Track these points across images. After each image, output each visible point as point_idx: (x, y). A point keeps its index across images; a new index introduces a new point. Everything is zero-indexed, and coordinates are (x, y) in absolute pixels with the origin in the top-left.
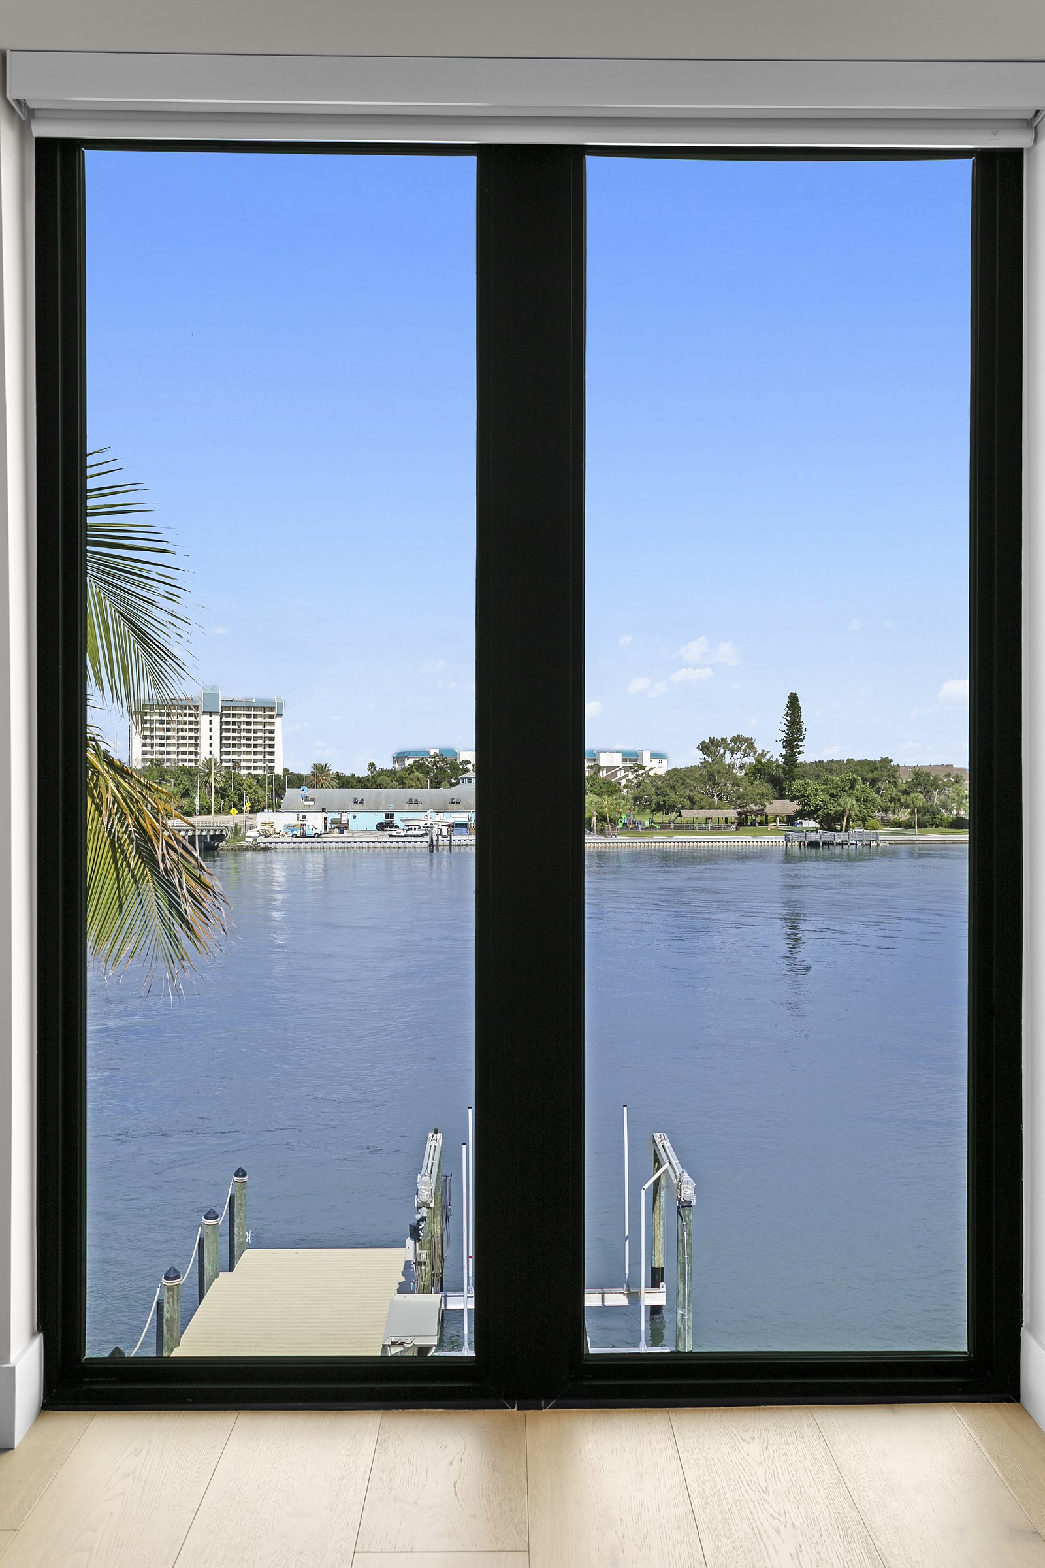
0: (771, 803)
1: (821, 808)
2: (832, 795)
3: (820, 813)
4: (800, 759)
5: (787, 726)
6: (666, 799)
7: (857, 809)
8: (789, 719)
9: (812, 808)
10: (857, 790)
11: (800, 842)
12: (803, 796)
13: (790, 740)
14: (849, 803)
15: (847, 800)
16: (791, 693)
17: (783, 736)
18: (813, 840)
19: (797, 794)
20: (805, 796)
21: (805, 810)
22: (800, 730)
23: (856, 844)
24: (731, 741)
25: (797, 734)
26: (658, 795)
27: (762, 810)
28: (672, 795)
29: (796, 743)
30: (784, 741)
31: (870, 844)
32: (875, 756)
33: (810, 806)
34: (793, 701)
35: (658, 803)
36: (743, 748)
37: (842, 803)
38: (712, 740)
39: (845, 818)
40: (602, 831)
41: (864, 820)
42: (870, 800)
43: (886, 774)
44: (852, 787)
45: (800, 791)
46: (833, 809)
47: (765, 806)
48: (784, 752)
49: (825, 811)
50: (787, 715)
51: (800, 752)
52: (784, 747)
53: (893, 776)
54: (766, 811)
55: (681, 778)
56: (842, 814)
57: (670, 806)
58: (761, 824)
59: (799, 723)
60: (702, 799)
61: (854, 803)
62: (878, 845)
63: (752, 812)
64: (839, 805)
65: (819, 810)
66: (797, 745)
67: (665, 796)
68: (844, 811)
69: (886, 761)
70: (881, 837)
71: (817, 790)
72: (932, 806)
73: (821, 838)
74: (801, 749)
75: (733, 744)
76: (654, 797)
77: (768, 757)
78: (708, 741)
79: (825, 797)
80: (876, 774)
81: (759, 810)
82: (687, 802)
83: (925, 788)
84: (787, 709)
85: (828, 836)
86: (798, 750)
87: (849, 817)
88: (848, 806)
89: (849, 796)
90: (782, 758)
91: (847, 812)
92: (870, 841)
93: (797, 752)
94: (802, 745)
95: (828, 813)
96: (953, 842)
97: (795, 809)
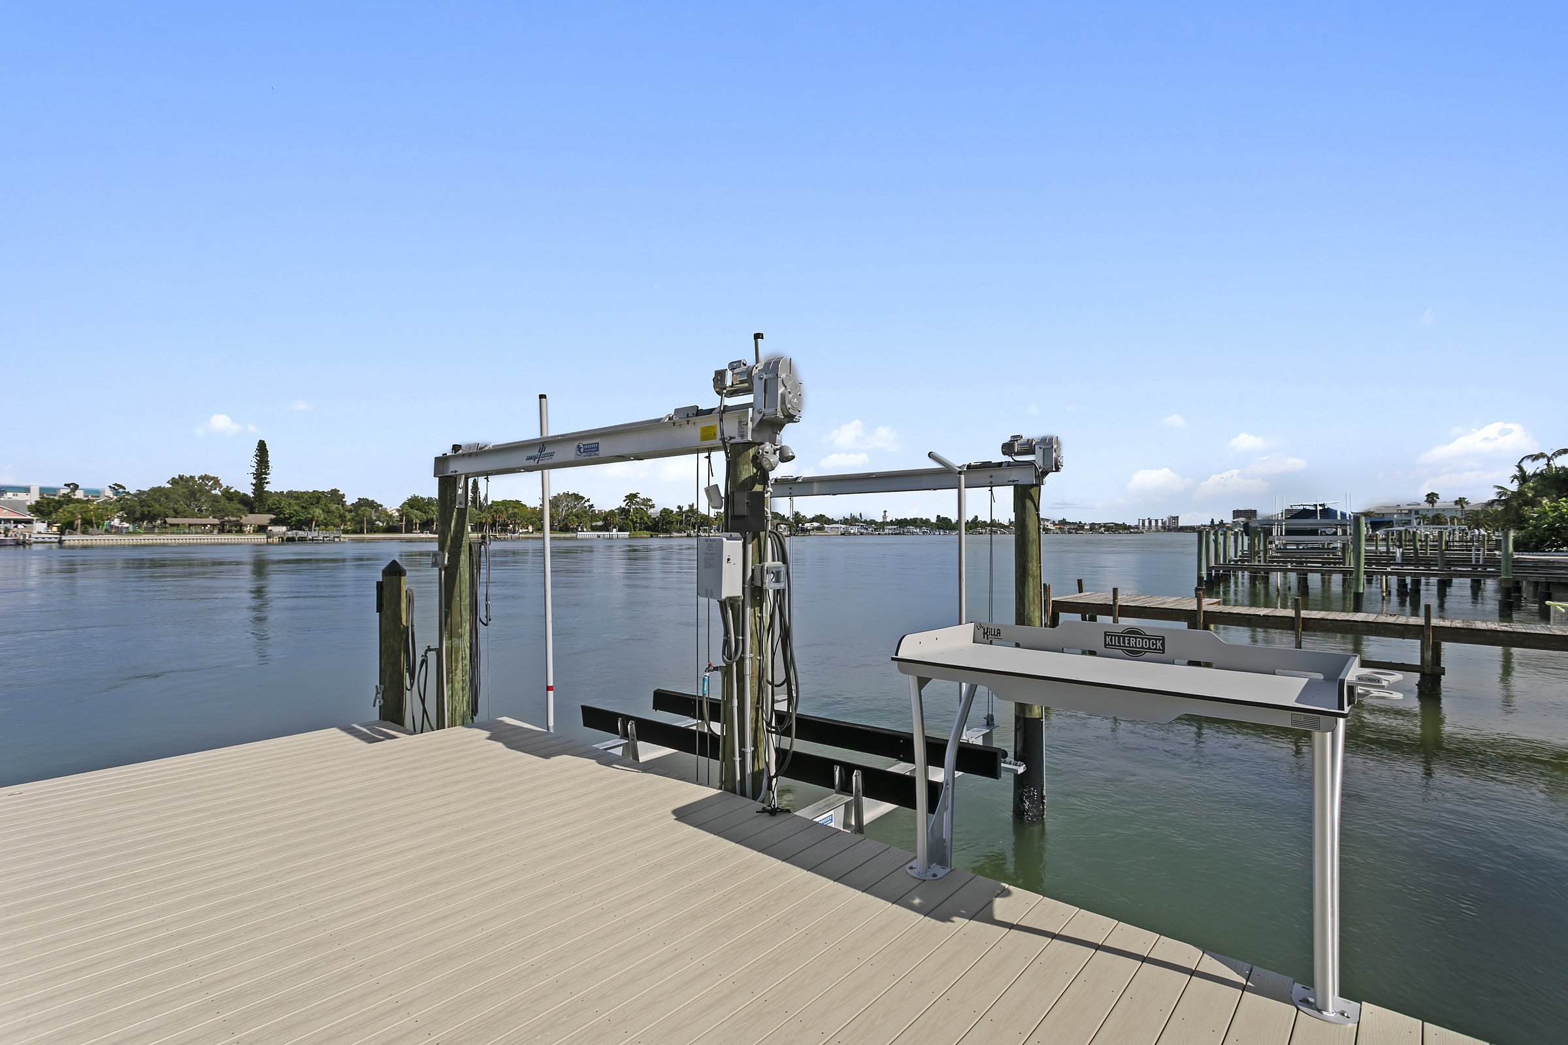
0: (246, 516)
1: (289, 517)
2: (302, 507)
3: (294, 519)
4: (268, 488)
5: (256, 463)
6: (151, 509)
7: (322, 517)
8: (258, 458)
9: (286, 516)
10: (321, 504)
11: (279, 538)
12: (278, 508)
13: (259, 474)
14: (318, 512)
15: (315, 510)
16: (260, 441)
17: (253, 470)
18: (290, 536)
19: (273, 507)
20: (279, 508)
21: (280, 518)
22: (267, 467)
23: (323, 540)
24: (199, 479)
25: (264, 470)
26: (142, 507)
27: (238, 521)
28: (157, 506)
29: (263, 476)
30: (254, 474)
31: (334, 540)
32: (326, 488)
33: (285, 514)
34: (262, 448)
35: (143, 512)
36: (210, 484)
37: (312, 512)
38: (181, 477)
39: (314, 523)
40: (84, 532)
41: (326, 525)
43: (337, 499)
44: (318, 502)
45: (276, 505)
46: (304, 516)
47: (241, 518)
49: (298, 518)
50: (256, 455)
51: (267, 483)
52: (254, 478)
53: (343, 502)
54: (241, 521)
55: (165, 494)
56: (311, 520)
57: (155, 515)
58: (237, 531)
59: (266, 462)
60: (185, 511)
61: (321, 512)
62: (340, 540)
63: (229, 521)
64: (308, 514)
65: (293, 517)
66: (265, 477)
67: (149, 507)
68: (313, 517)
69: (335, 492)
70: (342, 535)
71: (290, 504)
73: (296, 535)
74: (268, 480)
75: (201, 481)
76: (138, 508)
78: (177, 477)
79: (297, 508)
81: (235, 521)
82: (171, 512)
84: (257, 451)
85: (301, 534)
87: (317, 522)
88: (317, 514)
89: (316, 508)
90: (254, 488)
91: (316, 518)
92: (334, 537)
93: (264, 482)
94: (269, 478)
95: (300, 519)
96: (392, 539)
97: (269, 518)
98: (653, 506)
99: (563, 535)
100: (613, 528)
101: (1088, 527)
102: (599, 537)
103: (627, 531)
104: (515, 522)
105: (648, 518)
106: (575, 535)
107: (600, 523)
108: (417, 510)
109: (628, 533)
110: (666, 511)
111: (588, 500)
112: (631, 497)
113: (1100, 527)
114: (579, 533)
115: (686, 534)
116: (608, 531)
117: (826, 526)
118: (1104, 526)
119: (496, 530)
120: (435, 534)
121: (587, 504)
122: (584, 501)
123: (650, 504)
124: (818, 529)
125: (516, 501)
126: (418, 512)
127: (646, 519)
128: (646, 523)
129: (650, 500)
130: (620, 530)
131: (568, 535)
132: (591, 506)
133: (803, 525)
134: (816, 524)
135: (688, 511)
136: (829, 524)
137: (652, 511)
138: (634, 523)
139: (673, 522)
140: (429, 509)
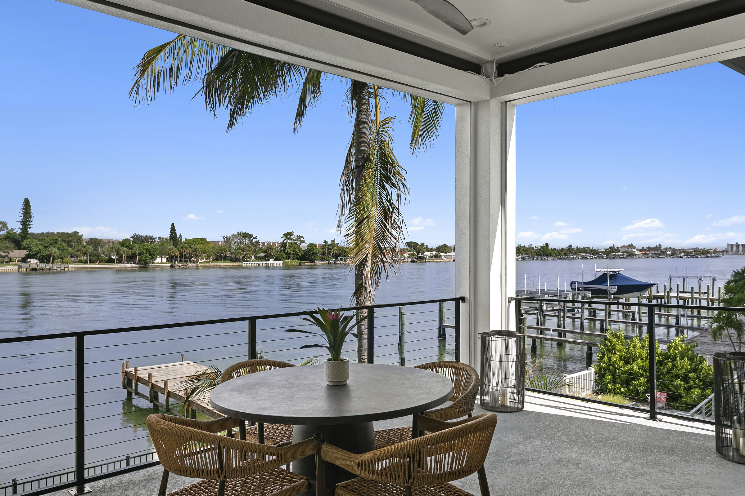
0: (12, 252)
1: (39, 253)
2: (45, 247)
3: (38, 255)
4: (30, 231)
5: (23, 214)
7: (58, 253)
8: (24, 211)
9: (34, 253)
10: (58, 244)
11: (26, 269)
12: (29, 247)
13: (25, 221)
14: (54, 250)
15: (52, 249)
16: (26, 199)
17: (21, 219)
18: (34, 267)
19: (26, 246)
21: (30, 254)
22: (30, 217)
23: (57, 269)
25: (28, 218)
27: (7, 255)
29: (28, 223)
30: (21, 222)
31: (64, 269)
32: (70, 231)
33: (33, 252)
34: (27, 203)
36: (1, 226)
37: (50, 250)
39: (52, 258)
41: (62, 258)
42: (66, 249)
43: (75, 238)
44: (56, 243)
45: (28, 245)
46: (45, 253)
47: (9, 253)
48: (21, 227)
49: (41, 254)
50: (23, 209)
51: (30, 228)
52: (21, 225)
53: (80, 240)
54: (9, 255)
56: (50, 256)
58: (7, 262)
59: (30, 213)
61: (57, 250)
62: (69, 269)
63: (2, 256)
64: (49, 251)
65: (38, 253)
66: (29, 224)
68: (51, 253)
69: (76, 233)
70: (70, 266)
71: (37, 244)
72: (98, 253)
73: (38, 267)
74: (31, 226)
77: (14, 231)
79: (41, 247)
80: (70, 239)
81: (5, 256)
83: (95, 245)
84: (23, 206)
85: (43, 265)
86: (29, 226)
87: (54, 257)
88: (53, 252)
89: (54, 247)
90: (21, 231)
91: (53, 255)
92: (64, 268)
93: (28, 227)
94: (32, 224)
95: (44, 255)
96: (106, 268)
97: (25, 254)
98: (303, 242)
99: (232, 264)
100: (271, 258)
101: (670, 253)
102: (259, 265)
103: (281, 261)
104: (196, 255)
105: (299, 250)
106: (241, 264)
107: (262, 254)
108: (126, 247)
109: (282, 262)
110: (312, 246)
111: (256, 238)
112: (288, 235)
113: (680, 253)
114: (244, 262)
115: (327, 262)
116: (266, 260)
117: (441, 254)
118: (684, 252)
119: (182, 261)
120: (137, 264)
121: (255, 240)
122: (252, 238)
123: (302, 239)
124: (436, 257)
125: (203, 239)
126: (126, 248)
127: (297, 251)
128: (298, 254)
129: (302, 237)
130: (277, 259)
131: (236, 264)
132: (258, 242)
133: (422, 254)
134: (434, 253)
135: (329, 245)
136: (446, 253)
137: (303, 245)
138: (287, 254)
139: (316, 253)
140: (134, 246)
